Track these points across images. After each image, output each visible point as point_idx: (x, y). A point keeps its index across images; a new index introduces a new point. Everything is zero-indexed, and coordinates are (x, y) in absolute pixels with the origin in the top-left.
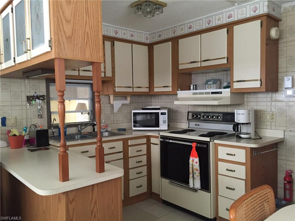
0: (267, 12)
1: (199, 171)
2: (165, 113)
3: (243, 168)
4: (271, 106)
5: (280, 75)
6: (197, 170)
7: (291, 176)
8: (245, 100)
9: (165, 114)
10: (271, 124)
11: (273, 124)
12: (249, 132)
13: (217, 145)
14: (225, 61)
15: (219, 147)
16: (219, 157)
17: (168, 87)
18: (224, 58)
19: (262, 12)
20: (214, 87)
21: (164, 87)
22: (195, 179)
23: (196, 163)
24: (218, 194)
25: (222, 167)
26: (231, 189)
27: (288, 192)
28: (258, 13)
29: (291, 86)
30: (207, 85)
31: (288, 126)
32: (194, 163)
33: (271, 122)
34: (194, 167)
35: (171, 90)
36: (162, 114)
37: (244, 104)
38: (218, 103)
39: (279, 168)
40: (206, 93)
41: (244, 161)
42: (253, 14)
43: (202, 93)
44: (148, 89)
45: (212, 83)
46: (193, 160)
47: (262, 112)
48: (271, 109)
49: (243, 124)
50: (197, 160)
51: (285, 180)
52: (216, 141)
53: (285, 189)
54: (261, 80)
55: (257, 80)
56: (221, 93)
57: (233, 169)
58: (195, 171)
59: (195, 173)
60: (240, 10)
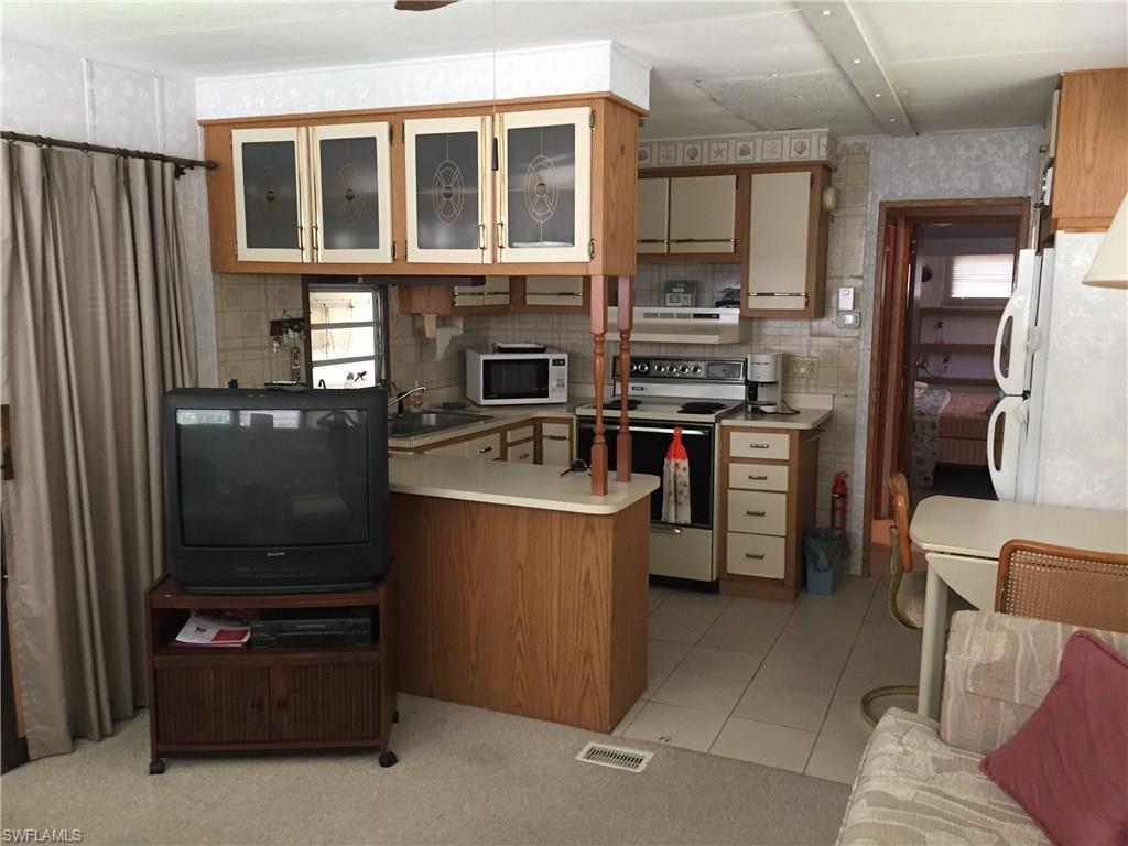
0: (824, 159)
1: (688, 488)
2: (564, 360)
3: (785, 469)
4: (810, 346)
5: (829, 282)
6: (686, 485)
7: (844, 483)
8: (755, 330)
9: (564, 364)
10: (808, 382)
11: (812, 382)
12: (773, 400)
13: (726, 431)
14: (729, 247)
15: (733, 434)
16: (733, 453)
17: (572, 294)
18: (729, 241)
19: (814, 157)
20: (686, 299)
21: (560, 294)
22: (680, 504)
23: (684, 469)
24: (726, 530)
25: (738, 474)
26: (759, 514)
27: (838, 514)
28: (805, 157)
29: (850, 308)
30: (668, 295)
31: (841, 385)
32: (680, 471)
33: (808, 379)
34: (679, 480)
35: (581, 304)
36: (556, 362)
37: (751, 340)
38: (720, 339)
39: (820, 470)
40: (680, 316)
41: (786, 457)
42: (795, 157)
43: (671, 316)
44: (508, 296)
45: (682, 290)
46: (677, 465)
47: (792, 358)
48: (809, 352)
49: (763, 384)
50: (685, 463)
51: (834, 491)
52: (725, 422)
53: (834, 509)
54: (807, 296)
55: (799, 295)
56: (718, 316)
57: (763, 475)
58: (679, 488)
59: (682, 492)
60: (770, 142)
